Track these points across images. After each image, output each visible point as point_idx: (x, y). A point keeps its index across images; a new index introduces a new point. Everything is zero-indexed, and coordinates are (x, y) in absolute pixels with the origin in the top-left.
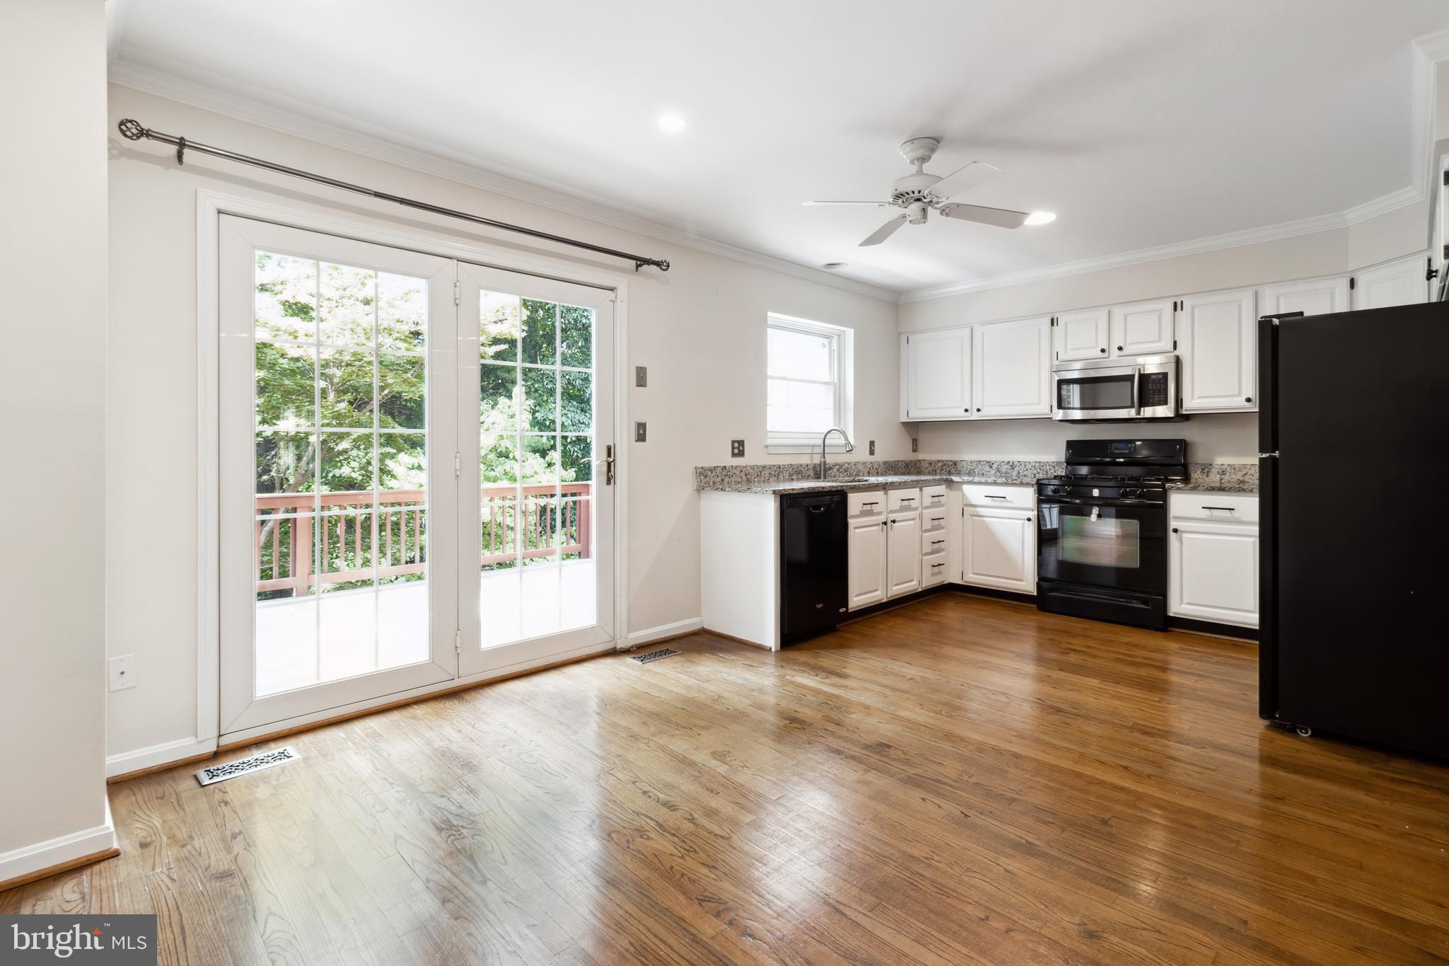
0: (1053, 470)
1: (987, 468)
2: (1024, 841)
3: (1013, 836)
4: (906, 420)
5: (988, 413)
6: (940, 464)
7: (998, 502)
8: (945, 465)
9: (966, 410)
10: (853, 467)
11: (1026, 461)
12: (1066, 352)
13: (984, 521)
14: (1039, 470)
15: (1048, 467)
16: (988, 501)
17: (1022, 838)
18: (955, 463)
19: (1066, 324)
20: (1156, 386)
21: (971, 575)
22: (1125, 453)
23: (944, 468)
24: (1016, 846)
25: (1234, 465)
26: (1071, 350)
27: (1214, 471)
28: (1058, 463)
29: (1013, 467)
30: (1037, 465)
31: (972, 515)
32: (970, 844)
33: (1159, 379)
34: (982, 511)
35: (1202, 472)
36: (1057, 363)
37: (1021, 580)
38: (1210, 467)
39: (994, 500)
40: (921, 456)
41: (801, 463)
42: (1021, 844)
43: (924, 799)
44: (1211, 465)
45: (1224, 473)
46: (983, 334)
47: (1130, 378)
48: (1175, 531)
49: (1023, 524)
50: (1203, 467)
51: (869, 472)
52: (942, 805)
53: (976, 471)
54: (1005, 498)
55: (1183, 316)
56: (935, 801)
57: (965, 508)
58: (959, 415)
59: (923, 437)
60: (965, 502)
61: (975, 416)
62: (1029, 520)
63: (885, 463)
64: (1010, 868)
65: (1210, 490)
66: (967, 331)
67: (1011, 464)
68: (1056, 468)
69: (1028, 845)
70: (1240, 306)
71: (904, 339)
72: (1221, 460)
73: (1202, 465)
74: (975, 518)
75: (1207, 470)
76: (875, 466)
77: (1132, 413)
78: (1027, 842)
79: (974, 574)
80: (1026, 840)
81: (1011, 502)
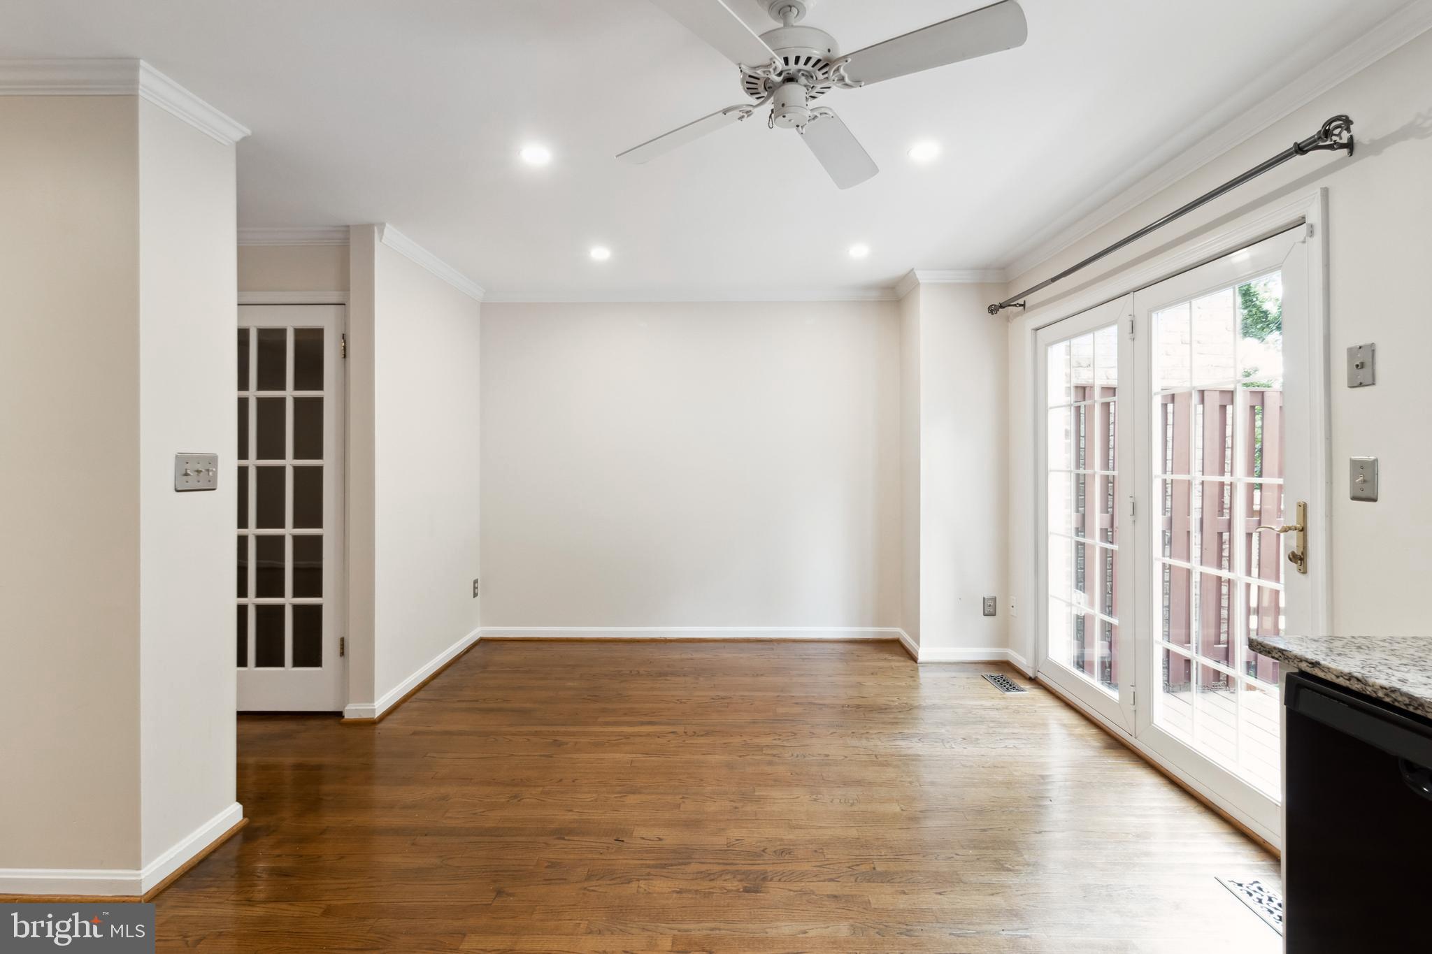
2: (566, 838)
3: (576, 838)
17: (569, 840)
24: (571, 832)
32: (603, 817)
42: (568, 834)
43: (660, 839)
52: (643, 842)
56: (650, 842)
64: (570, 813)
69: (562, 836)
78: (564, 839)
80: (565, 840)
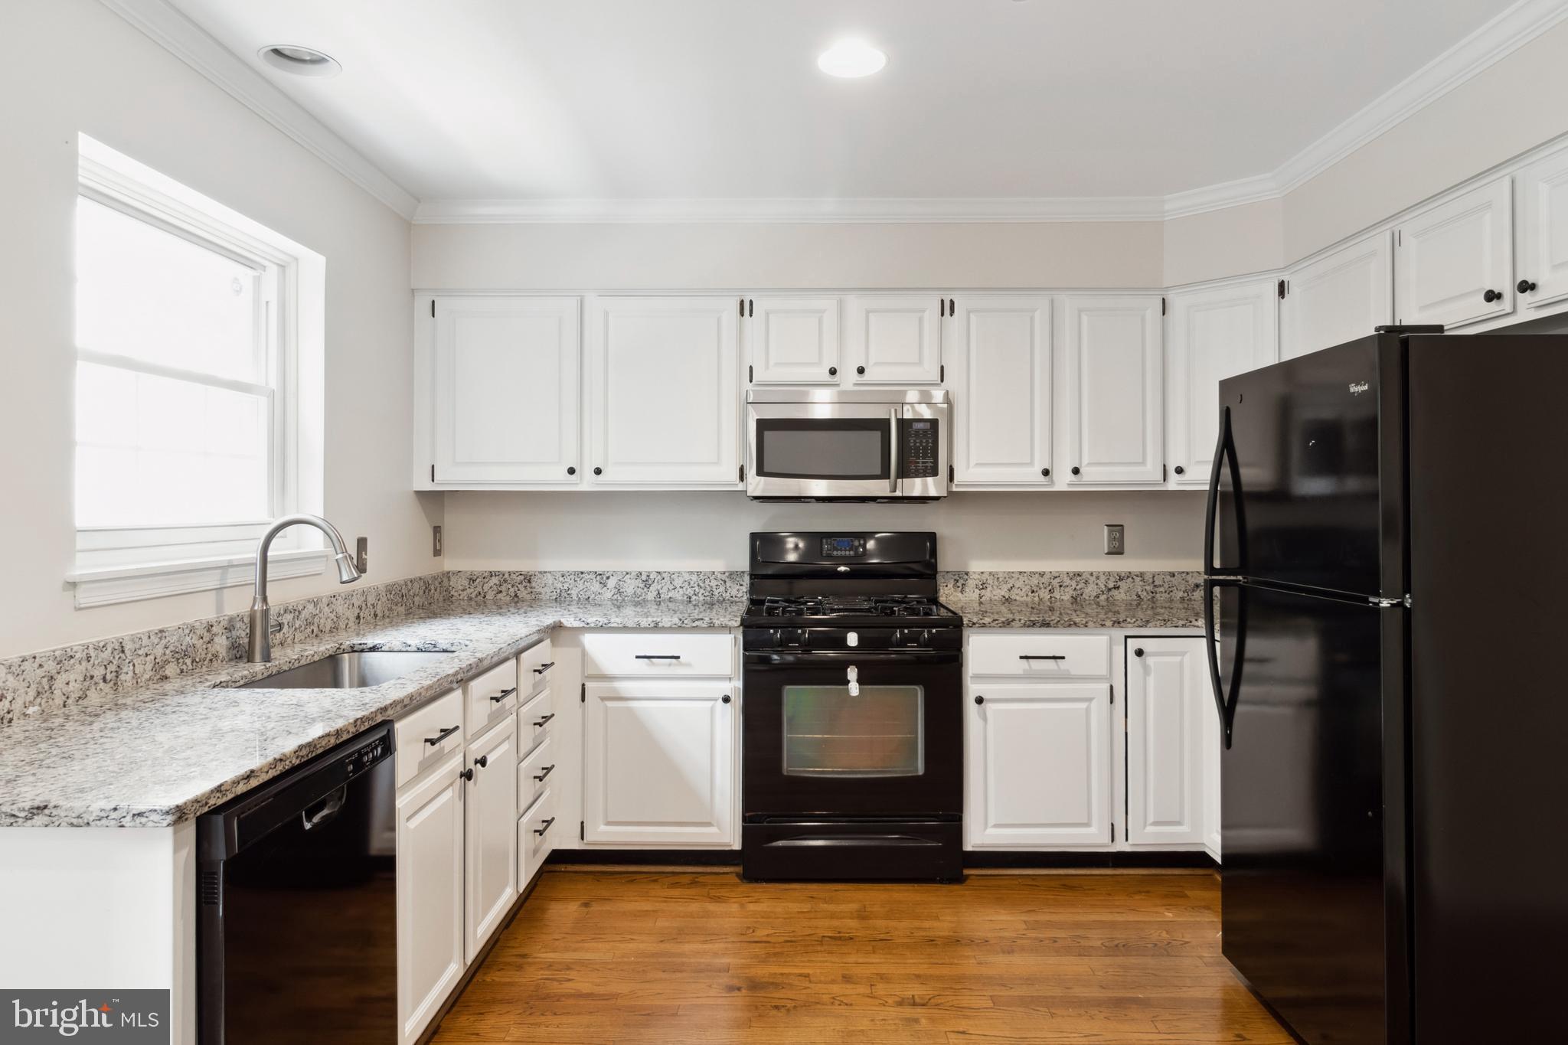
0: (722, 589)
1: (596, 587)
4: (428, 486)
5: (617, 478)
6: (495, 580)
7: (661, 668)
8: (505, 581)
9: (571, 471)
10: (326, 610)
11: (672, 570)
12: (767, 367)
13: (630, 710)
14: (697, 589)
15: (714, 583)
16: (643, 666)
18: (528, 579)
19: (767, 314)
20: (921, 442)
21: (603, 828)
22: (850, 557)
23: (503, 588)
25: (997, 573)
26: (777, 364)
27: (971, 583)
28: (733, 575)
29: (647, 584)
30: (694, 578)
31: (603, 699)
33: (925, 431)
34: (626, 687)
35: (955, 586)
36: (749, 386)
37: (709, 824)
38: (966, 577)
39: (653, 664)
40: (449, 564)
41: (190, 620)
44: (967, 574)
45: (983, 586)
46: (607, 314)
47: (882, 425)
48: (980, 701)
49: (712, 710)
50: (956, 577)
51: (358, 617)
53: (574, 592)
54: (678, 658)
55: (955, 323)
57: (588, 685)
58: (551, 477)
59: (454, 522)
60: (591, 672)
61: (587, 483)
62: (726, 700)
63: (390, 589)
65: (1029, 626)
66: (572, 304)
67: (644, 577)
68: (728, 584)
70: (1032, 319)
71: (422, 305)
72: (978, 566)
73: (954, 573)
74: (609, 704)
75: (961, 582)
76: (371, 600)
77: (879, 488)
79: (609, 823)
81: (688, 665)
